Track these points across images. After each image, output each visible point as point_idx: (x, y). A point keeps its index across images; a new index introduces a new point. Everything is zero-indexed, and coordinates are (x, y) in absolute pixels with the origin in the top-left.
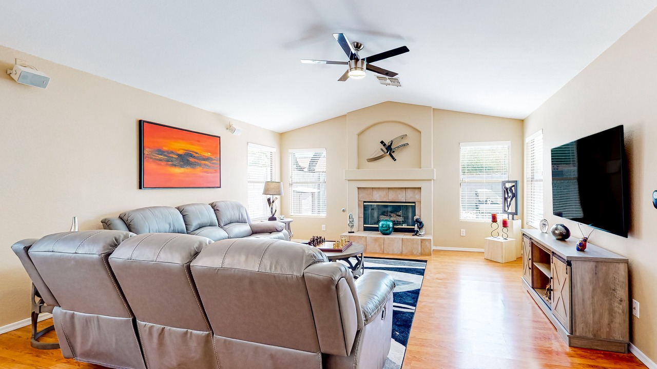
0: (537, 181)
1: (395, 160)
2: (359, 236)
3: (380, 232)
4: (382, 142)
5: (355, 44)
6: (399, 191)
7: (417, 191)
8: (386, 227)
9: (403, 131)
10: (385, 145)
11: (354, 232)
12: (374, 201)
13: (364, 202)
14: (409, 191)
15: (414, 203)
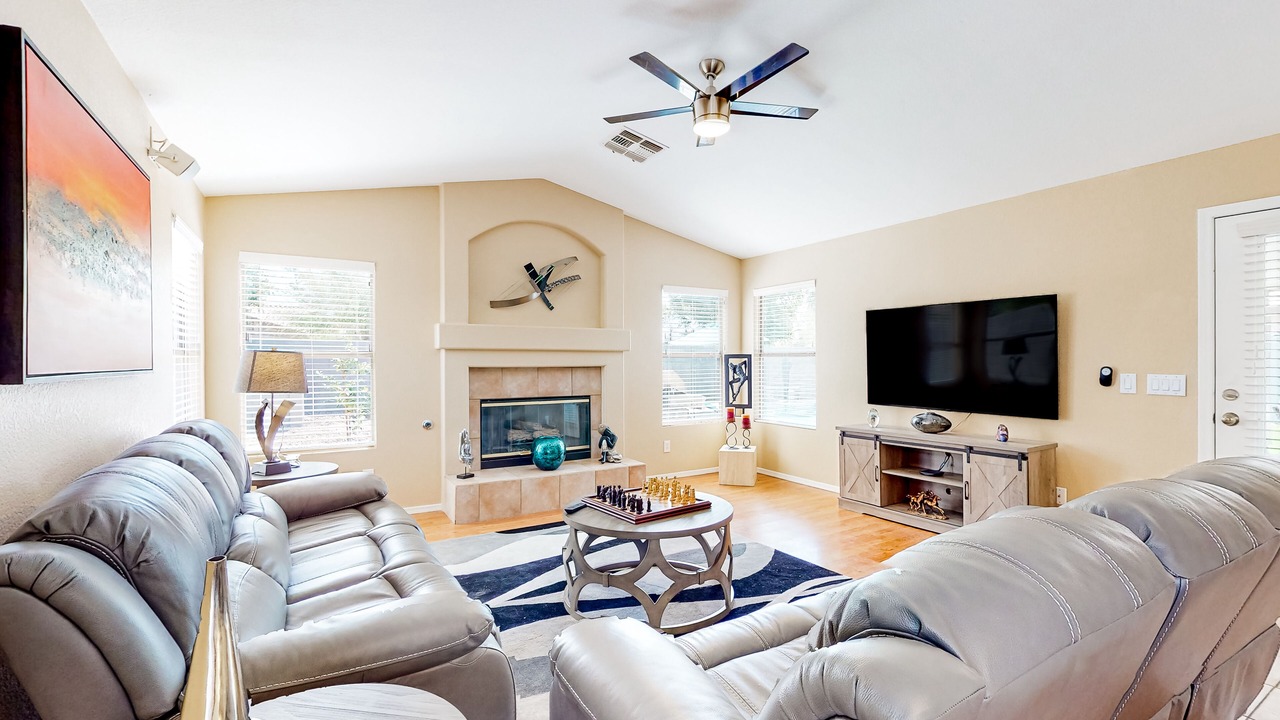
0: (768, 355)
1: (552, 308)
2: (505, 482)
3: (534, 466)
4: (529, 267)
5: (713, 64)
6: (559, 374)
7: (593, 374)
8: (553, 453)
9: (570, 249)
10: (534, 275)
11: (472, 476)
12: (506, 397)
13: (483, 401)
14: (579, 375)
15: (588, 397)
